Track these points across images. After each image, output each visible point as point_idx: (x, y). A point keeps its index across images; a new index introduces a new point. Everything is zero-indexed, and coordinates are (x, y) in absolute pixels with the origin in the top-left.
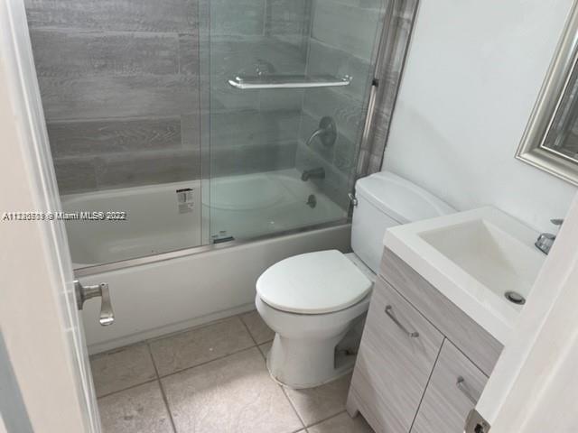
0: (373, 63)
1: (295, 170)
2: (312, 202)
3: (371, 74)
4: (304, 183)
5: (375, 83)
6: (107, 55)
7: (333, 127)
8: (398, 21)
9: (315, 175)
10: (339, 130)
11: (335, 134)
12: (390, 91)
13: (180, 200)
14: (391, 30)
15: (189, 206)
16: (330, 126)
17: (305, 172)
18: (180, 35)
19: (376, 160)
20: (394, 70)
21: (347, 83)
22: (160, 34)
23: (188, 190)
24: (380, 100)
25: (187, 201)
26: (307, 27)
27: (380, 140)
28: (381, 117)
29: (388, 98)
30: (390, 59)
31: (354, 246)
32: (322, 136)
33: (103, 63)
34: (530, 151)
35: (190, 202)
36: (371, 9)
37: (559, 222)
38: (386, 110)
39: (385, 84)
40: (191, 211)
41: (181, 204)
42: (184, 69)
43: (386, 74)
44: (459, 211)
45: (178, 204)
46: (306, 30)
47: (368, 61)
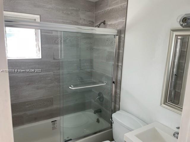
0: (112, 77)
1: (91, 109)
2: (98, 121)
3: (112, 80)
4: (95, 114)
5: (114, 82)
6: (30, 81)
7: (103, 95)
8: (118, 66)
9: (98, 111)
10: (105, 96)
11: (103, 98)
12: (118, 85)
13: (52, 125)
14: (116, 68)
15: (56, 127)
16: (101, 95)
17: (95, 111)
18: (54, 73)
19: (117, 106)
20: (119, 79)
21: (105, 84)
22: (47, 73)
23: (56, 121)
24: (116, 87)
25: (55, 125)
26: (92, 67)
27: (118, 100)
28: (117, 92)
29: (118, 87)
30: (117, 76)
31: (114, 138)
32: (99, 99)
33: (29, 83)
34: (164, 104)
35: (56, 125)
36: (110, 62)
37: (178, 128)
38: (118, 91)
39: (117, 83)
40: (56, 128)
41: (53, 126)
42: (55, 82)
43: (116, 80)
44: (148, 124)
45: (52, 126)
46: (91, 67)
47: (111, 76)
